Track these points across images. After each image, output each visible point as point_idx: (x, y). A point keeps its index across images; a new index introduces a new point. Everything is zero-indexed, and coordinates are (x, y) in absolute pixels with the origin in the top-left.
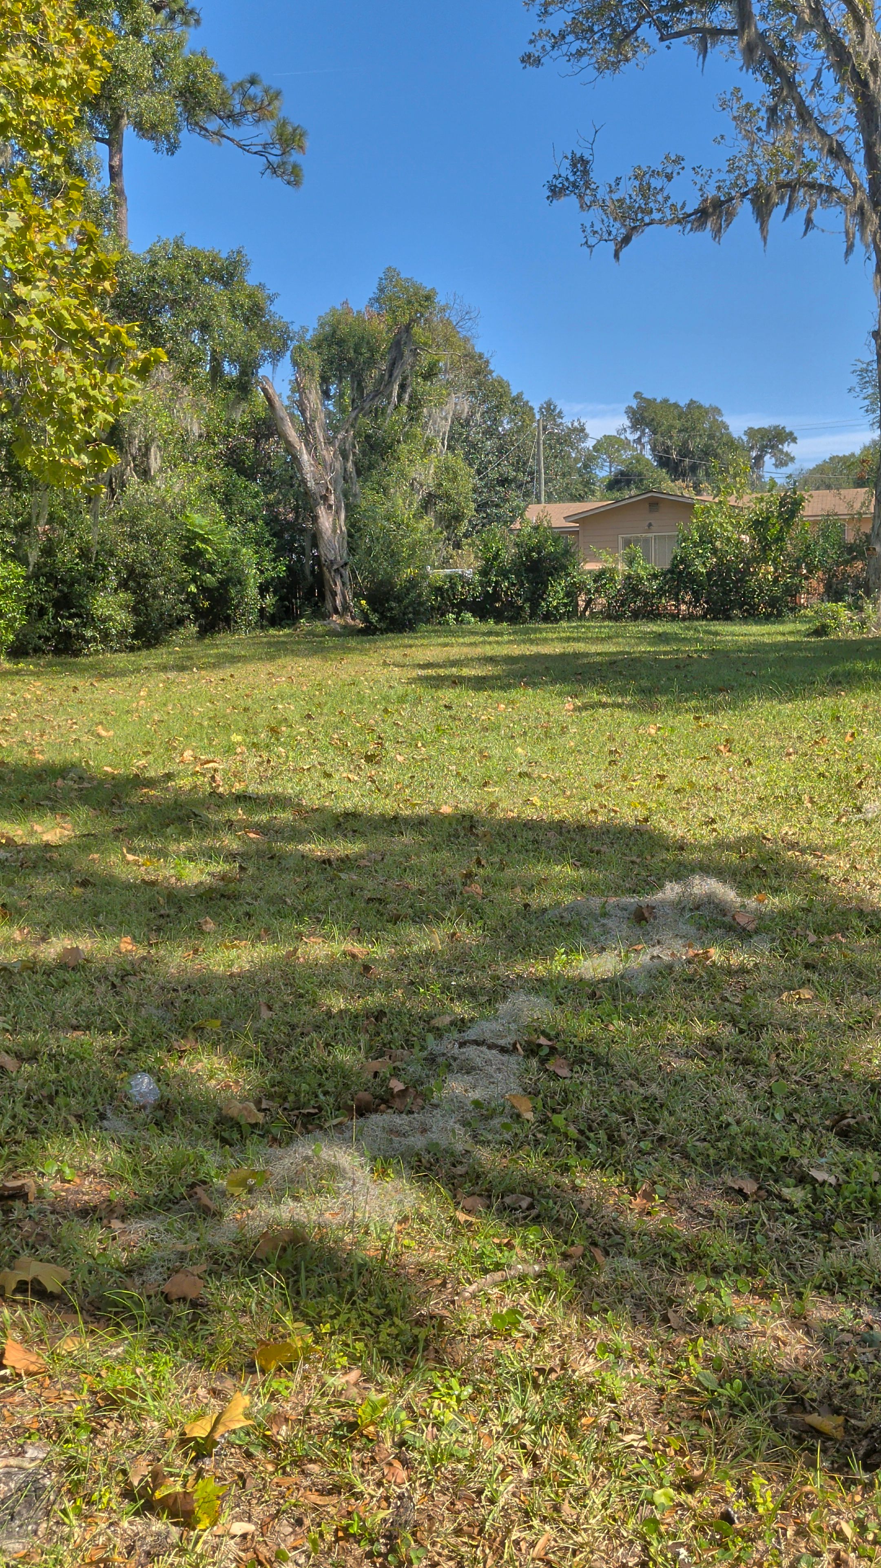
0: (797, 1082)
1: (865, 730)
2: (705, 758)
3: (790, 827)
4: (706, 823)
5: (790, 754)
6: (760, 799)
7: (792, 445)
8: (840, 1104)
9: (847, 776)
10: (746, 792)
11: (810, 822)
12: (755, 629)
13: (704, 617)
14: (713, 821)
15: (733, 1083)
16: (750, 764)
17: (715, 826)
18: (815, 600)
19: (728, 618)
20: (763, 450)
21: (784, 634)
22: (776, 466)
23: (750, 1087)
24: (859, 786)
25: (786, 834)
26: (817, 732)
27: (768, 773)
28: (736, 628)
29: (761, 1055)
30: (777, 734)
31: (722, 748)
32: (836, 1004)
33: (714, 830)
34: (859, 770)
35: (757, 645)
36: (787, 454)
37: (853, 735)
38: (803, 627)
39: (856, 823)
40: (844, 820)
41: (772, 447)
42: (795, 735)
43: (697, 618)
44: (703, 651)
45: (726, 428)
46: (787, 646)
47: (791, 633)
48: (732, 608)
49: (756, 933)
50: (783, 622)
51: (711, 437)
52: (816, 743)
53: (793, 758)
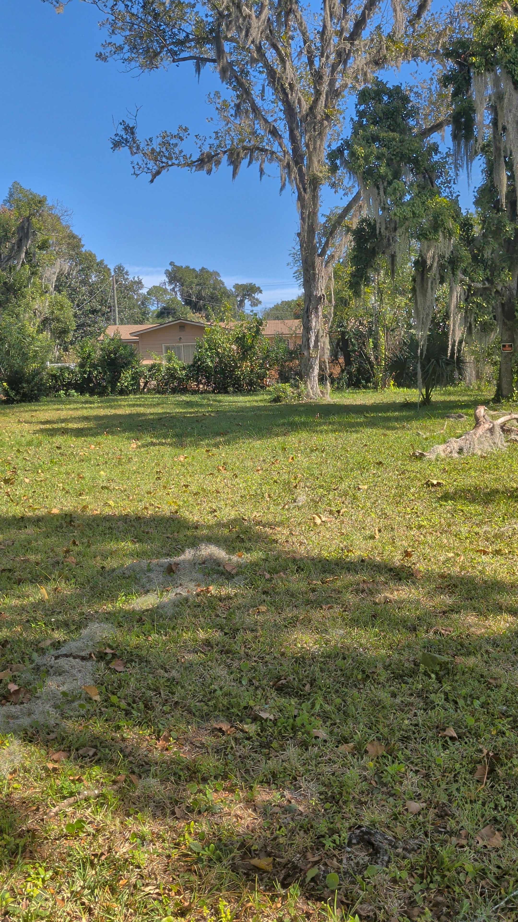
0: (255, 661)
1: (299, 455)
2: (211, 474)
3: (257, 512)
4: (211, 512)
5: (258, 470)
6: (241, 497)
7: (260, 294)
8: (279, 672)
9: (289, 482)
10: (233, 493)
11: (269, 509)
12: (241, 398)
13: (213, 392)
14: (215, 511)
15: (220, 665)
16: (236, 477)
17: (216, 514)
18: (274, 382)
19: (226, 392)
20: (244, 296)
21: (257, 401)
22: (252, 306)
23: (229, 667)
24: (295, 487)
25: (255, 516)
26: (274, 457)
27: (246, 481)
28: (231, 398)
29: (235, 647)
30: (251, 459)
31: (221, 468)
32: (279, 613)
33: (215, 516)
34: (295, 479)
35: (242, 407)
36: (257, 300)
37: (293, 458)
38: (268, 397)
39: (293, 508)
40: (287, 507)
41: (248, 295)
42: (262, 459)
43: (209, 392)
44: (212, 412)
45: (223, 284)
46: (259, 408)
47: (261, 401)
48: (229, 386)
49: (236, 575)
50: (256, 395)
51: (215, 289)
52: (273, 463)
53: (260, 472)
